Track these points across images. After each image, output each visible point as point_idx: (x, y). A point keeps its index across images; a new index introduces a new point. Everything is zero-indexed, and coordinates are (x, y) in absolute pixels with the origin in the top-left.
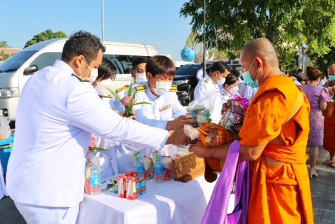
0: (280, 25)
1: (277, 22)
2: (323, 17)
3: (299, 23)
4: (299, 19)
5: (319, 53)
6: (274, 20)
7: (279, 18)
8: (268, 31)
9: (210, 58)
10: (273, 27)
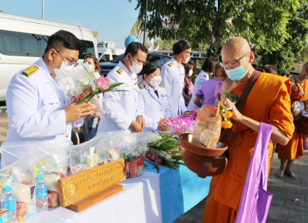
0: (228, 17)
1: (225, 14)
2: (274, 11)
3: (249, 16)
4: (249, 12)
5: (267, 49)
6: (222, 10)
7: (228, 9)
8: (215, 24)
9: (155, 48)
10: (220, 19)
